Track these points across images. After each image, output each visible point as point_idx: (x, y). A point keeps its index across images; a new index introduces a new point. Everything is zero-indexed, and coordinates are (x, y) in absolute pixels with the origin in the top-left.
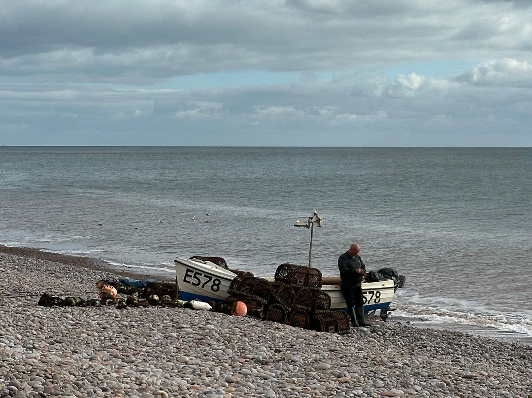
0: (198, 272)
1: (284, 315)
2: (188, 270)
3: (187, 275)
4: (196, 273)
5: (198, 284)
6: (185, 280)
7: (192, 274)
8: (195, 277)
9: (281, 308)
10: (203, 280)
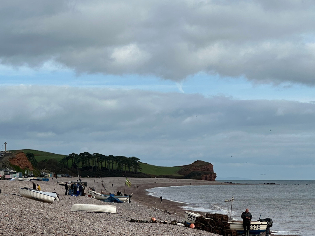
0: (192, 216)
1: (211, 229)
2: (189, 216)
3: (188, 217)
4: (191, 216)
5: (192, 220)
6: (188, 219)
7: (190, 217)
8: (191, 218)
9: (209, 227)
10: (193, 219)
